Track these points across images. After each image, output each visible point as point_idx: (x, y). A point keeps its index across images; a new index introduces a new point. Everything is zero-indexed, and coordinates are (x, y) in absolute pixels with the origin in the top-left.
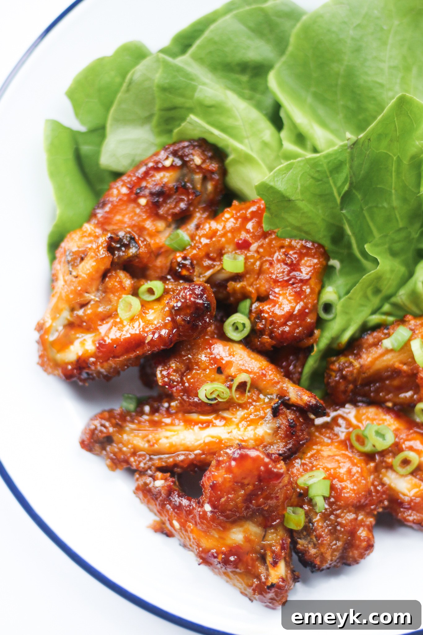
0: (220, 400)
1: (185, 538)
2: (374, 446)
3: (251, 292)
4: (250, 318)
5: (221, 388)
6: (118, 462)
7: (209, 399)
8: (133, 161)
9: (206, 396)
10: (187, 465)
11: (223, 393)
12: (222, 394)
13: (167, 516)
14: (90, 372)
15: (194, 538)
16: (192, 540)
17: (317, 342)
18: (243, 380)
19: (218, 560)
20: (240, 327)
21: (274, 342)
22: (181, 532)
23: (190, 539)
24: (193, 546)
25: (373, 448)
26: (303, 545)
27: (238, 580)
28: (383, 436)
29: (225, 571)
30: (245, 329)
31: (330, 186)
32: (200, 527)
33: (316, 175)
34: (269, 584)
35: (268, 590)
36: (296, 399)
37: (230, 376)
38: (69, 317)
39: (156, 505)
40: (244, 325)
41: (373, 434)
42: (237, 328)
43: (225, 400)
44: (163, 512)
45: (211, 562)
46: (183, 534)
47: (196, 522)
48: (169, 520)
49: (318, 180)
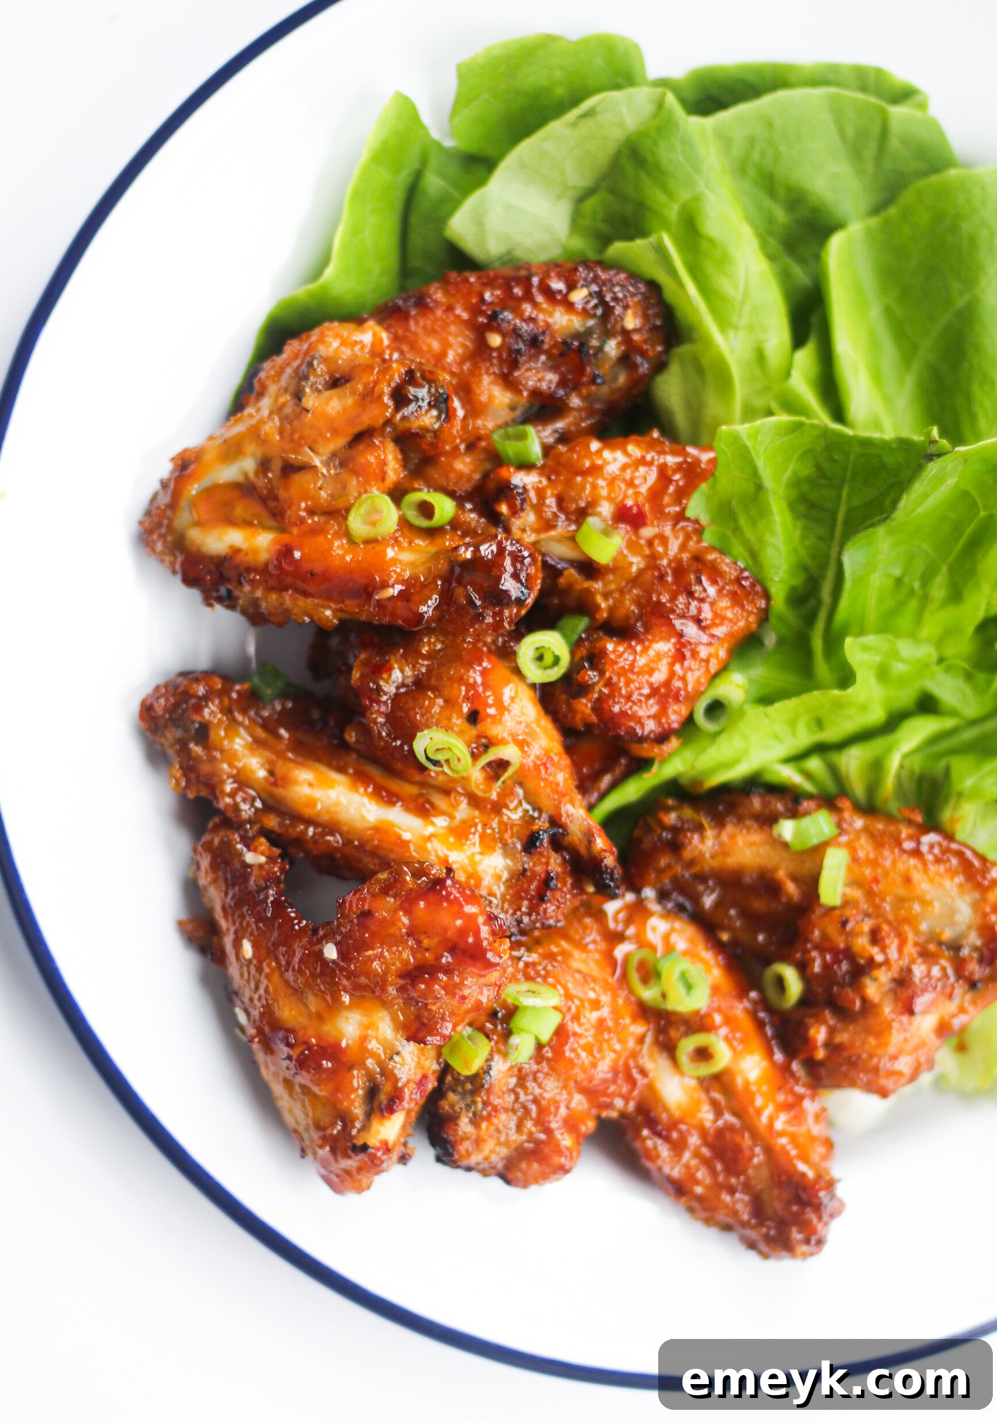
0: (446, 769)
1: (248, 981)
2: (664, 996)
3: (598, 607)
4: (572, 653)
5: (460, 749)
6: (194, 781)
7: (427, 758)
8: (509, 252)
9: (425, 751)
10: (318, 853)
11: (459, 760)
12: (456, 762)
13: (238, 924)
14: (236, 593)
15: (266, 991)
16: (262, 991)
17: (664, 759)
18: (505, 757)
19: (291, 1052)
20: (548, 659)
21: (594, 719)
22: (248, 967)
23: (257, 988)
24: (256, 1002)
25: (660, 999)
26: (452, 1106)
27: (304, 1106)
28: (689, 987)
29: (290, 1077)
30: (556, 669)
31: (839, 497)
32: (292, 978)
33: (826, 465)
34: (359, 1142)
35: (350, 1152)
36: (580, 840)
37: (486, 737)
38: (251, 475)
39: (226, 894)
40: (557, 660)
41: (676, 973)
42: (540, 658)
43: (455, 776)
44: (233, 915)
45: (275, 1047)
46: (249, 972)
47: (288, 963)
48: (236, 933)
49: (825, 476)
